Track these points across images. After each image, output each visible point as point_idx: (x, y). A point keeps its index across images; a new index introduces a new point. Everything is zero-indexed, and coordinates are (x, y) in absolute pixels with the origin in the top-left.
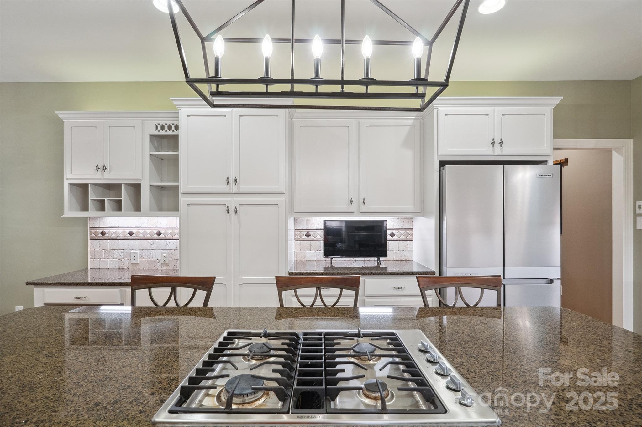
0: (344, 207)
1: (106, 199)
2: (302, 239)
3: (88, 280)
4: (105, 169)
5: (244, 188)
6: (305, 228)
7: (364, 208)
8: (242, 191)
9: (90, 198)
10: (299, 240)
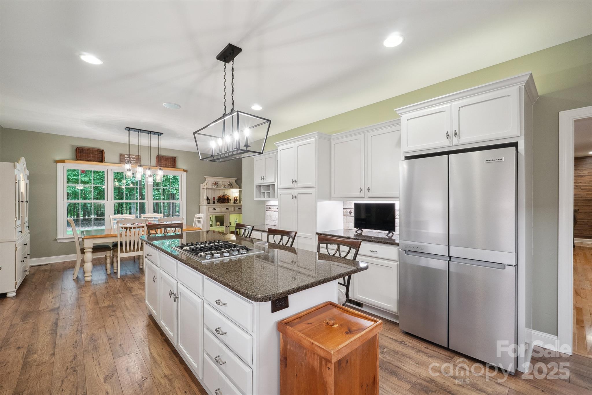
0: (357, 194)
1: (265, 192)
2: (347, 215)
3: (265, 229)
4: (264, 178)
5: (300, 185)
6: (349, 208)
7: (370, 194)
8: (298, 186)
9: (261, 192)
10: (346, 215)
